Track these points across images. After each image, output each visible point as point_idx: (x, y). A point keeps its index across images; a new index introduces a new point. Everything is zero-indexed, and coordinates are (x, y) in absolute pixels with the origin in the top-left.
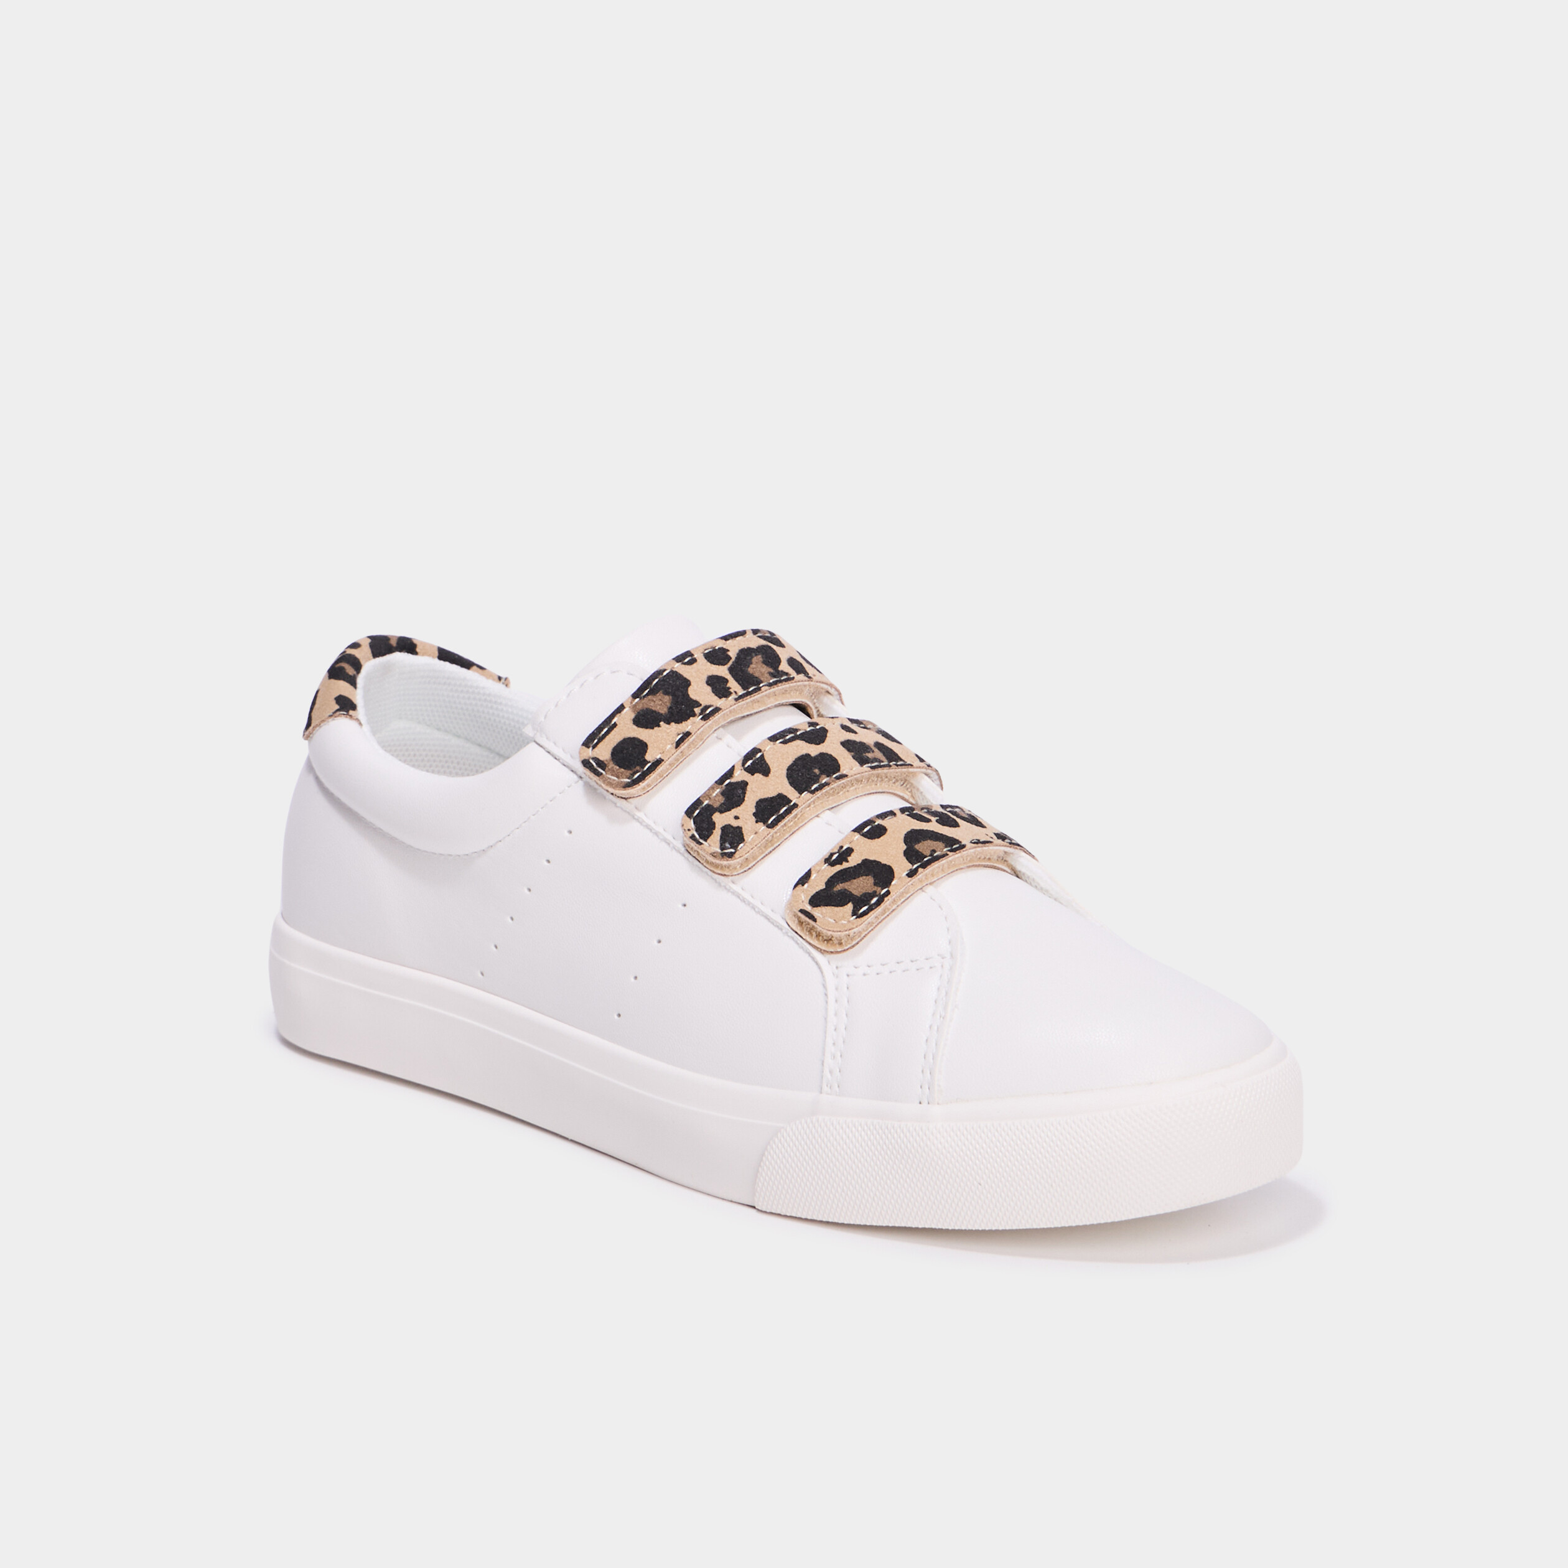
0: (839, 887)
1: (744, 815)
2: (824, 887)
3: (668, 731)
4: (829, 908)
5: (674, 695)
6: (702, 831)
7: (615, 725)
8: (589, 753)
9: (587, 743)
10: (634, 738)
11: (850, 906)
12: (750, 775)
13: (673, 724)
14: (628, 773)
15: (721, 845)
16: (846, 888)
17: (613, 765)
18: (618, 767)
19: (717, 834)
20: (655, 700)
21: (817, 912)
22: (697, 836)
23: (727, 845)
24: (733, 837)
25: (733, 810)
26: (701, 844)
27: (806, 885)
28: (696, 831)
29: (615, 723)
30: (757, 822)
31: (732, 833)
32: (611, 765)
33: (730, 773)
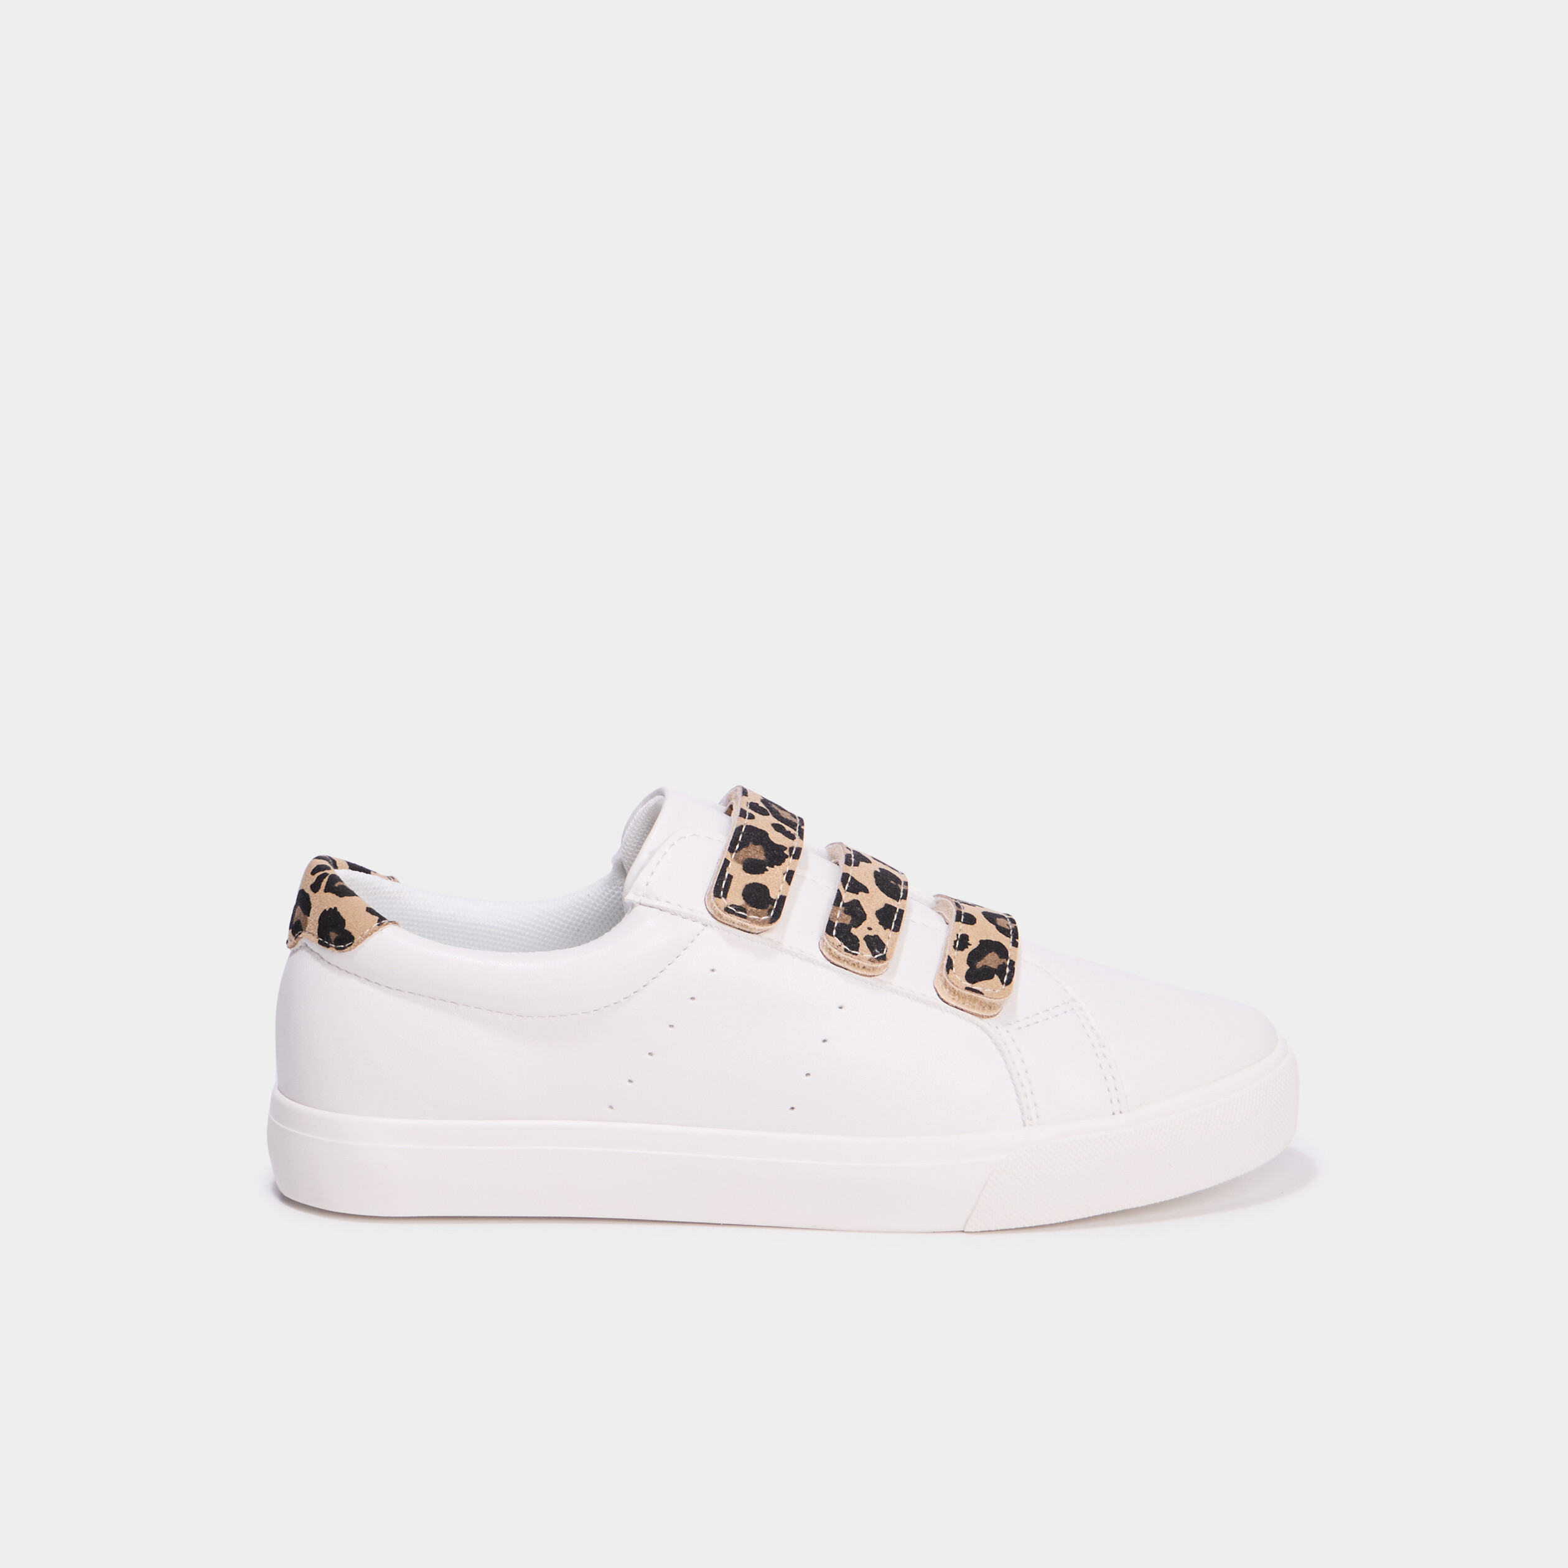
0: (979, 965)
1: (871, 925)
2: (969, 967)
3: (776, 873)
4: (983, 982)
5: (762, 844)
6: (850, 945)
7: (730, 877)
8: (724, 902)
9: (717, 893)
10: (754, 883)
11: (996, 977)
12: (855, 894)
13: (775, 866)
14: (766, 911)
15: (872, 952)
16: (985, 964)
17: (751, 908)
18: (755, 909)
19: (863, 945)
20: (749, 850)
21: (977, 986)
22: (848, 949)
23: (877, 951)
24: (875, 944)
25: (863, 924)
26: (856, 955)
27: (954, 969)
28: (845, 945)
29: (729, 875)
30: (885, 929)
31: (874, 941)
32: (749, 908)
33: (839, 897)
